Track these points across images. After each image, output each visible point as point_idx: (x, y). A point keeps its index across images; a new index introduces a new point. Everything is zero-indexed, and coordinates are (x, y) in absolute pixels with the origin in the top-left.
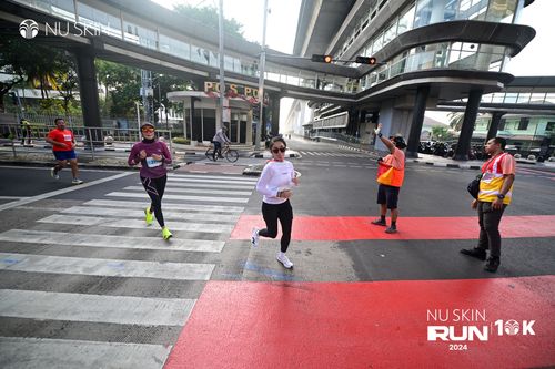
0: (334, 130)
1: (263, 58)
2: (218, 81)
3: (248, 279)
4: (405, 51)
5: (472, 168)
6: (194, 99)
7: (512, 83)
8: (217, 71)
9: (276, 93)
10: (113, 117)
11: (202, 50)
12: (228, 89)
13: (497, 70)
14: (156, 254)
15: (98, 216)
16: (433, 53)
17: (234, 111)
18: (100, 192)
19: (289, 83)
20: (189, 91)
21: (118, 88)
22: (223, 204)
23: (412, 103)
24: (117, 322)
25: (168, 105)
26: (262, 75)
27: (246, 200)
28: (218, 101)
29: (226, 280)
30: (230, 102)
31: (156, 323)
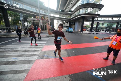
0: (66, 27)
1: (49, 11)
2: (39, 16)
3: (45, 58)
4: (79, 9)
5: (93, 33)
6: (33, 20)
7: (100, 16)
8: (38, 14)
9: (53, 19)
10: (13, 25)
11: (35, 9)
12: (41, 18)
13: (97, 13)
14: (24, 55)
15: (10, 48)
16: (85, 10)
17: (43, 23)
18: (11, 43)
19: (56, 16)
20: (33, 18)
21: (14, 18)
22: (40, 44)
23: (81, 21)
24: (15, 70)
25: (27, 22)
26: (49, 14)
27: (46, 43)
28: (39, 20)
29: (40, 59)
30: (42, 21)
31: (24, 69)
